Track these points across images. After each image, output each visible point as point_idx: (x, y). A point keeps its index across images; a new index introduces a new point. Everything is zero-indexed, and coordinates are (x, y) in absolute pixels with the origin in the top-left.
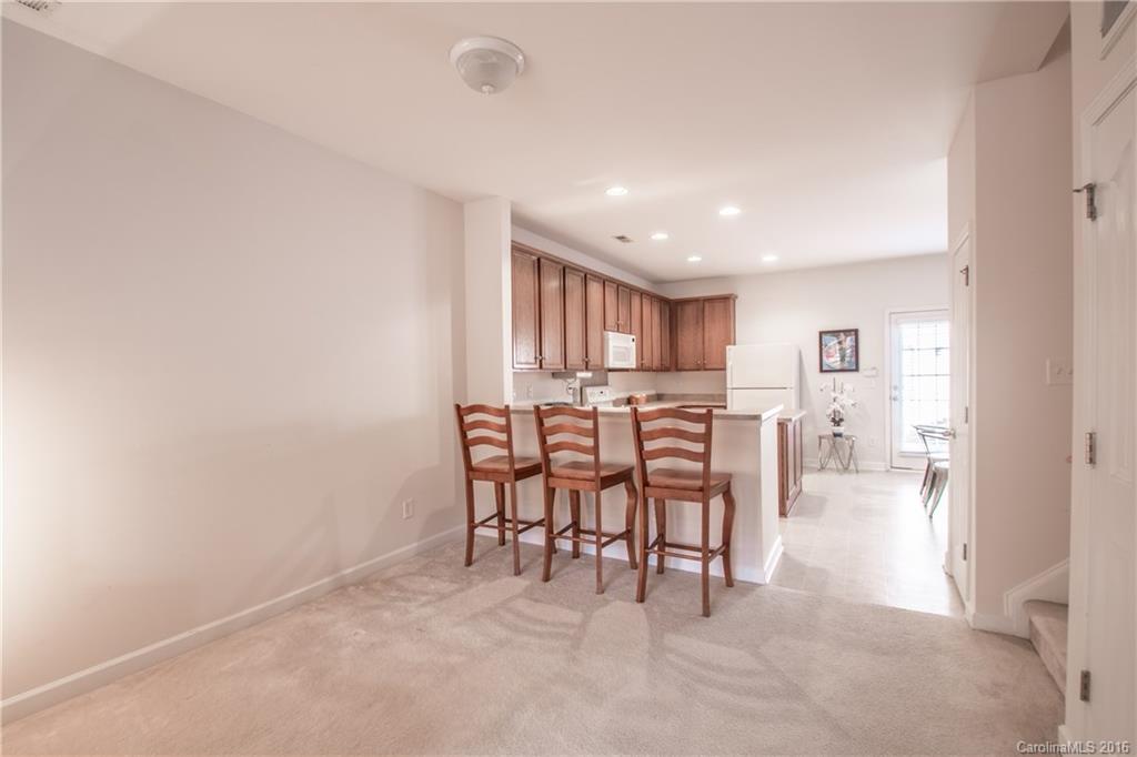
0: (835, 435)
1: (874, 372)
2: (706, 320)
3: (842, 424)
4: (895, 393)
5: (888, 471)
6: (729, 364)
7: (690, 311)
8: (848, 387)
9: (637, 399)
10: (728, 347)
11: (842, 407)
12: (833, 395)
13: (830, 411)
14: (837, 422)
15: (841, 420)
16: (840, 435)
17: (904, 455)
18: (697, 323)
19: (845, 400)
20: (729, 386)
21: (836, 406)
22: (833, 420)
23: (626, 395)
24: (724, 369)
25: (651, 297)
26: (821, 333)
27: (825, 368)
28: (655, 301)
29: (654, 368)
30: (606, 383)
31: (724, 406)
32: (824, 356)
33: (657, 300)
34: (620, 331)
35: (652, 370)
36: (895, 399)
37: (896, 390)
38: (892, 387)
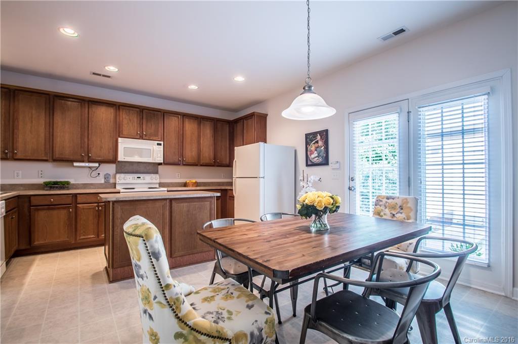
1: (337, 166)
2: (245, 131)
10: (236, 148)
18: (241, 134)
20: (234, 176)
25: (199, 119)
26: (306, 135)
27: (309, 163)
28: (207, 121)
29: (201, 164)
30: (157, 172)
31: (232, 190)
32: (309, 153)
33: (209, 120)
34: (144, 138)
35: (201, 165)
36: (352, 189)
37: (353, 181)
38: (350, 178)
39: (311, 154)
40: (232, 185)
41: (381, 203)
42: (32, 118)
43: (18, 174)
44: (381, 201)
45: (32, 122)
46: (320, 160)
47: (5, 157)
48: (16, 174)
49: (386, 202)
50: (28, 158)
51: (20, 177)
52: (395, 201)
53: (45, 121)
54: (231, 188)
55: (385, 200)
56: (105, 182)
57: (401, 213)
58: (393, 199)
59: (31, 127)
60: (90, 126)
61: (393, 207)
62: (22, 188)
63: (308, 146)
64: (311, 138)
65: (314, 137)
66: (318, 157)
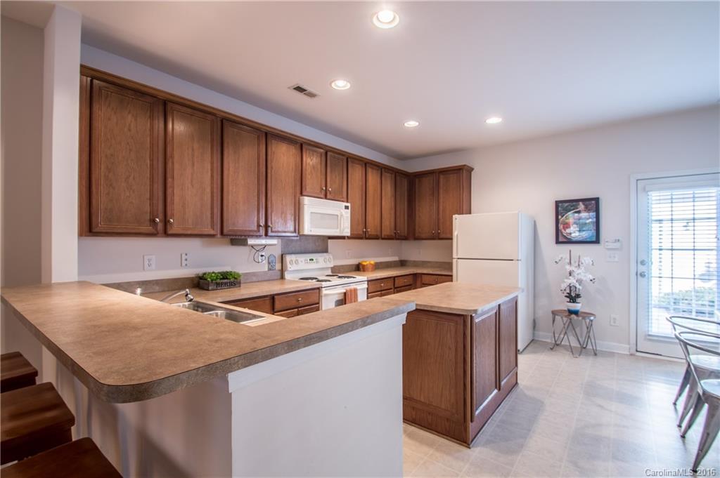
0: (571, 312)
1: (617, 245)
2: (441, 191)
3: (578, 300)
4: (642, 269)
5: (631, 355)
6: (455, 233)
7: (427, 183)
8: (586, 260)
9: (364, 266)
10: (455, 216)
11: (580, 281)
12: (568, 268)
13: (564, 286)
14: (573, 298)
15: (578, 296)
16: (576, 313)
17: (650, 338)
18: (433, 193)
19: (583, 274)
20: (454, 256)
21: (572, 281)
22: (569, 296)
23: (354, 261)
24: (452, 239)
25: (382, 169)
26: (557, 203)
27: (561, 239)
28: (388, 173)
29: (383, 236)
30: (326, 251)
31: (451, 276)
32: (561, 227)
33: (391, 172)
34: (328, 197)
35: (383, 239)
36: (642, 275)
37: (644, 265)
38: (639, 262)
39: (565, 228)
40: (451, 269)
42: (193, 155)
43: (149, 260)
45: (193, 165)
46: (585, 235)
47: (153, 231)
48: (146, 263)
50: (189, 232)
51: (153, 266)
53: (212, 163)
54: (450, 274)
56: (269, 269)
59: (192, 175)
60: (269, 175)
62: (157, 288)
63: (560, 217)
64: (567, 206)
65: (573, 206)
66: (580, 231)
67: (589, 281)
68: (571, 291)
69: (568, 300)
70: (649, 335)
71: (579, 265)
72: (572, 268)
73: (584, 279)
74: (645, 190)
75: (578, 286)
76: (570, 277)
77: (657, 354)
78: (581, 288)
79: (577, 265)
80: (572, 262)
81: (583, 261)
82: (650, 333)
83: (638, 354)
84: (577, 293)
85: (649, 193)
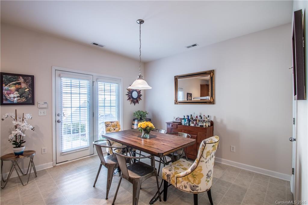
0: (18, 155)
1: (45, 106)
3: (23, 144)
4: (58, 118)
5: (54, 167)
8: (28, 116)
11: (23, 132)
12: (15, 123)
13: (12, 136)
14: (19, 144)
15: (23, 142)
16: (21, 154)
17: (62, 154)
19: (26, 126)
21: (18, 132)
22: (15, 143)
26: (2, 74)
27: (5, 102)
32: (5, 92)
36: (58, 122)
37: (59, 116)
38: (57, 115)
39: (9, 94)
41: (109, 125)
44: (109, 124)
49: (111, 124)
52: (114, 123)
55: (110, 124)
57: (117, 128)
58: (113, 122)
61: (114, 126)
63: (4, 85)
64: (10, 78)
65: (15, 78)
66: (20, 97)
67: (31, 130)
68: (16, 139)
69: (15, 146)
70: (62, 153)
71: (23, 120)
72: (18, 123)
73: (27, 129)
74: (60, 76)
75: (22, 135)
76: (17, 129)
77: (66, 161)
78: (25, 135)
79: (21, 120)
80: (17, 118)
81: (26, 117)
82: (63, 152)
83: (58, 165)
84: (22, 139)
85: (62, 78)
